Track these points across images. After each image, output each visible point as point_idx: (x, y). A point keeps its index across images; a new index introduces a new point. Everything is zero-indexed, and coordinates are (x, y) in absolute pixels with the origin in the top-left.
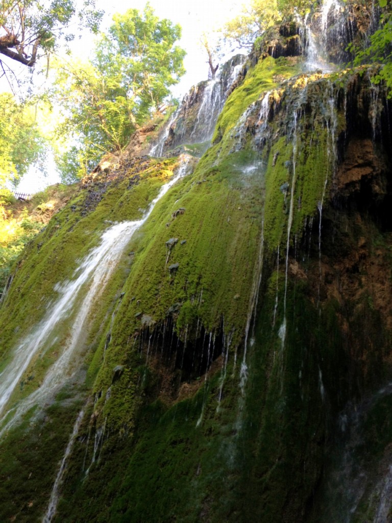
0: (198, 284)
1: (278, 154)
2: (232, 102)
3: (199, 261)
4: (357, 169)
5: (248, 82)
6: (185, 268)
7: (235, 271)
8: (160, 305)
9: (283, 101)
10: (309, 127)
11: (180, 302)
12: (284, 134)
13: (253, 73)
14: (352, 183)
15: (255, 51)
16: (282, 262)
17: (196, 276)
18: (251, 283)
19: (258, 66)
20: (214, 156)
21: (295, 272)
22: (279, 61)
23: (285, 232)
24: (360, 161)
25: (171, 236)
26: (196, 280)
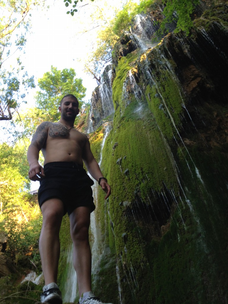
0: (142, 172)
1: (150, 94)
2: (115, 87)
3: (137, 162)
4: (193, 82)
5: (118, 74)
6: (132, 169)
7: (158, 157)
8: (129, 193)
9: (139, 70)
10: (158, 74)
11: (138, 186)
12: (148, 84)
13: (118, 69)
14: (194, 89)
15: (114, 58)
16: (180, 142)
17: (140, 169)
18: (169, 159)
19: (119, 64)
20: (119, 113)
21: (188, 143)
22: (128, 56)
23: (173, 127)
24: (193, 77)
25: (118, 158)
26: (141, 171)
